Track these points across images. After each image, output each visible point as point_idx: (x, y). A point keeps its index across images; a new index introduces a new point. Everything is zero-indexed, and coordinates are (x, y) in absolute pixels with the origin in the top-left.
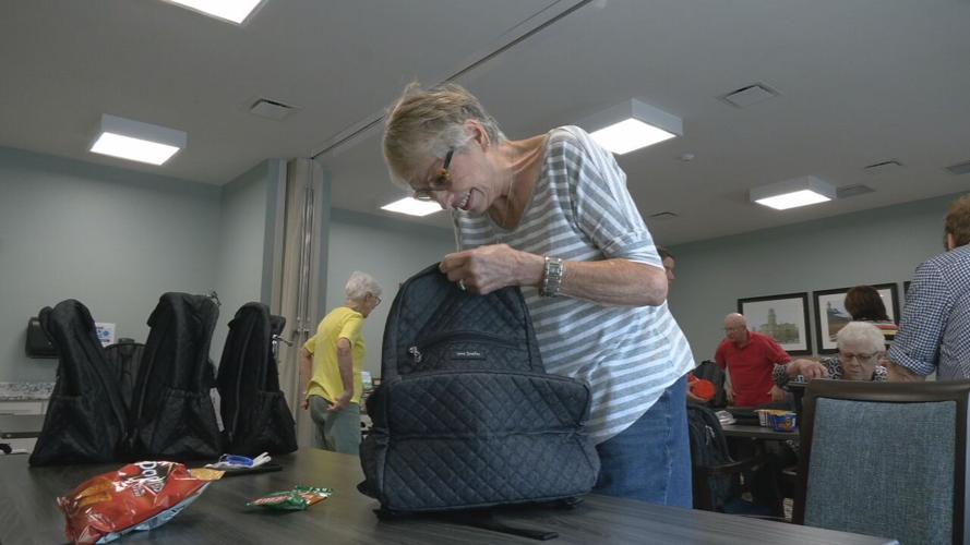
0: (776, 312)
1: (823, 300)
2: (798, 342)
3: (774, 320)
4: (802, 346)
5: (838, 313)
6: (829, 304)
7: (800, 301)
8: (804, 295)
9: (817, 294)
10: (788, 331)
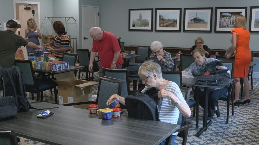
0: (142, 15)
1: (158, 12)
2: (149, 27)
3: (141, 18)
4: (150, 28)
5: (162, 17)
6: (160, 14)
7: (151, 11)
8: (152, 10)
9: (156, 9)
10: (145, 22)
